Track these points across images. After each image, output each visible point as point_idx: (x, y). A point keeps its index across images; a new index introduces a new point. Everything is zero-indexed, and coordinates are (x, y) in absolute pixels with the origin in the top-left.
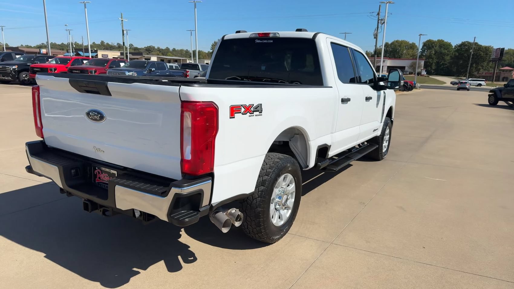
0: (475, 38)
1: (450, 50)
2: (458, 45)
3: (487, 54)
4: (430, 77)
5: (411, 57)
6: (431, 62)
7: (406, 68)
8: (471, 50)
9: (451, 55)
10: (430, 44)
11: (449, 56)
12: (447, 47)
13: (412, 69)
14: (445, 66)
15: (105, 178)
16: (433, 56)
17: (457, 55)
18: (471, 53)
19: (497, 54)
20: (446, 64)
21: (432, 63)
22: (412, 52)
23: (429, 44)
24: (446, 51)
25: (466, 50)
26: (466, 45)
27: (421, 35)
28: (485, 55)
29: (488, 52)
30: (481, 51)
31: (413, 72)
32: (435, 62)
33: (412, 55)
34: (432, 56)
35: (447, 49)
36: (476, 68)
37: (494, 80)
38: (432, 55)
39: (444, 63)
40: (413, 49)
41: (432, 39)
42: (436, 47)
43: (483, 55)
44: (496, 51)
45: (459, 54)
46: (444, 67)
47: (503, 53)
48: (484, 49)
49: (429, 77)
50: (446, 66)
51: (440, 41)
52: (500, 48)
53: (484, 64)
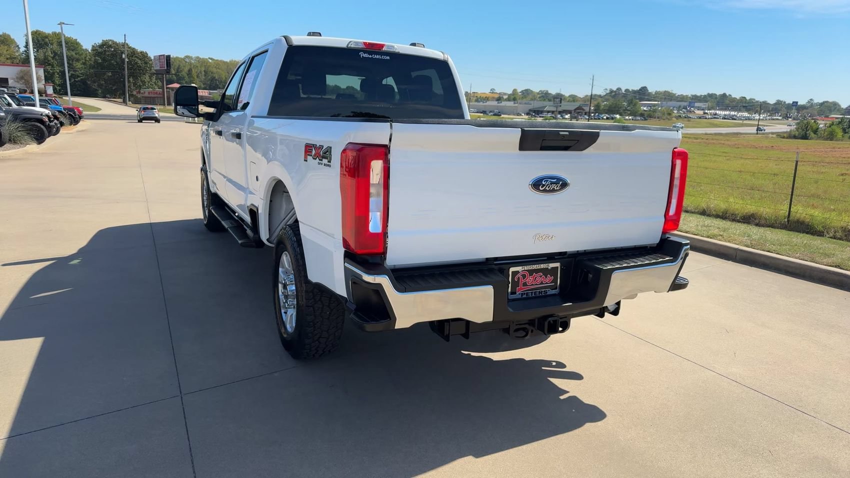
0: (125, 35)
1: (81, 53)
2: (98, 44)
3: (146, 63)
4: (64, 98)
5: (9, 61)
6: (51, 71)
7: (11, 82)
8: (124, 55)
9: (84, 61)
10: (40, 39)
11: (81, 62)
12: (73, 46)
13: (23, 84)
14: (77, 80)
15: (537, 281)
16: (52, 61)
17: (100, 61)
18: (124, 60)
19: (161, 63)
20: (79, 76)
21: (54, 73)
22: (7, 51)
23: (37, 38)
24: (73, 53)
25: (112, 54)
26: (110, 46)
27: (63, 24)
28: (143, 65)
29: (146, 59)
30: (135, 57)
31: (26, 88)
32: (58, 71)
33: (9, 56)
34: (49, 61)
35: (74, 50)
36: (135, 84)
37: (166, 103)
38: (50, 58)
39: (73, 73)
40: (9, 45)
41: (41, 30)
42: (52, 44)
43: (142, 64)
44: (160, 59)
45: (104, 60)
46: (77, 82)
47: (170, 63)
48: (140, 54)
49: (62, 98)
50: (79, 79)
51: (58, 34)
52: (164, 55)
53: (145, 78)
